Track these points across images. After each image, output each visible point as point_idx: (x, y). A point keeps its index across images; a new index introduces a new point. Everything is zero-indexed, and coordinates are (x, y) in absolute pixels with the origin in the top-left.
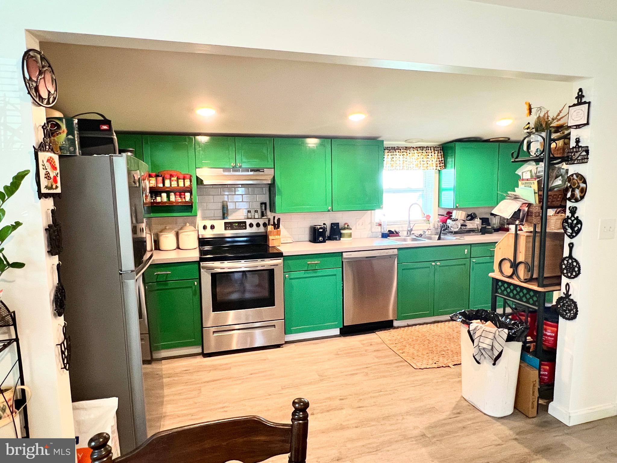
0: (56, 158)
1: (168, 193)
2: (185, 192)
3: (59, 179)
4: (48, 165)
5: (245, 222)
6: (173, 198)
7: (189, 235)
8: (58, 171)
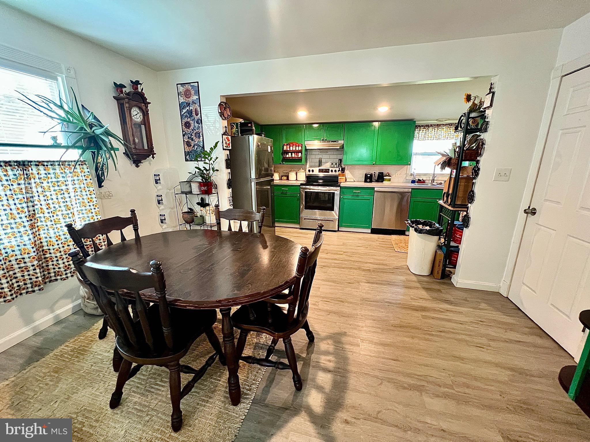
0: (230, 137)
1: (292, 153)
2: (299, 152)
3: (230, 144)
4: (226, 140)
5: (329, 169)
6: (293, 155)
7: (301, 174)
8: (230, 141)
